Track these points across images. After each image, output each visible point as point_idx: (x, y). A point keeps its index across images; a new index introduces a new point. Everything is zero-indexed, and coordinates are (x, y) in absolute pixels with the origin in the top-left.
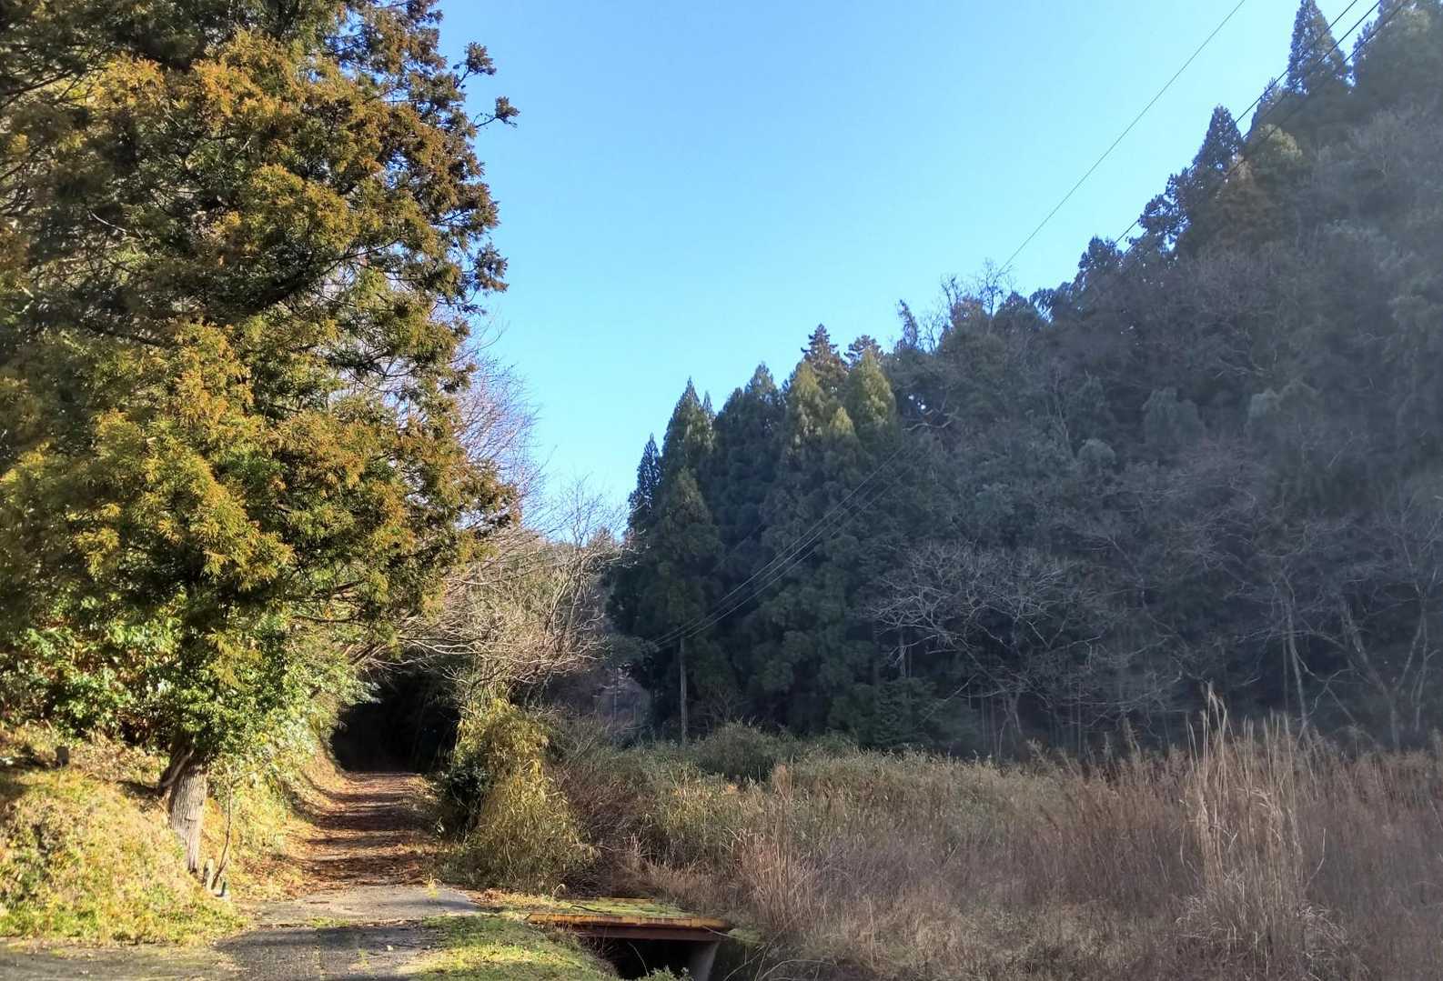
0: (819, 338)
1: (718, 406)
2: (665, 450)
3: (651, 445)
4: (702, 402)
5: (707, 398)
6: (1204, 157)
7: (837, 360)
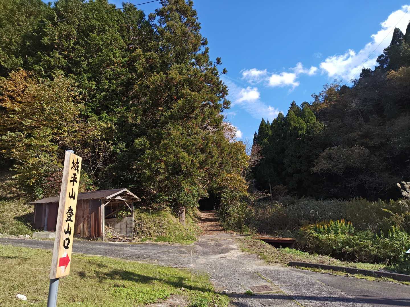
0: (293, 104)
1: (271, 122)
2: (259, 134)
3: (256, 133)
4: (266, 122)
5: (268, 122)
6: (393, 42)
7: (298, 108)
